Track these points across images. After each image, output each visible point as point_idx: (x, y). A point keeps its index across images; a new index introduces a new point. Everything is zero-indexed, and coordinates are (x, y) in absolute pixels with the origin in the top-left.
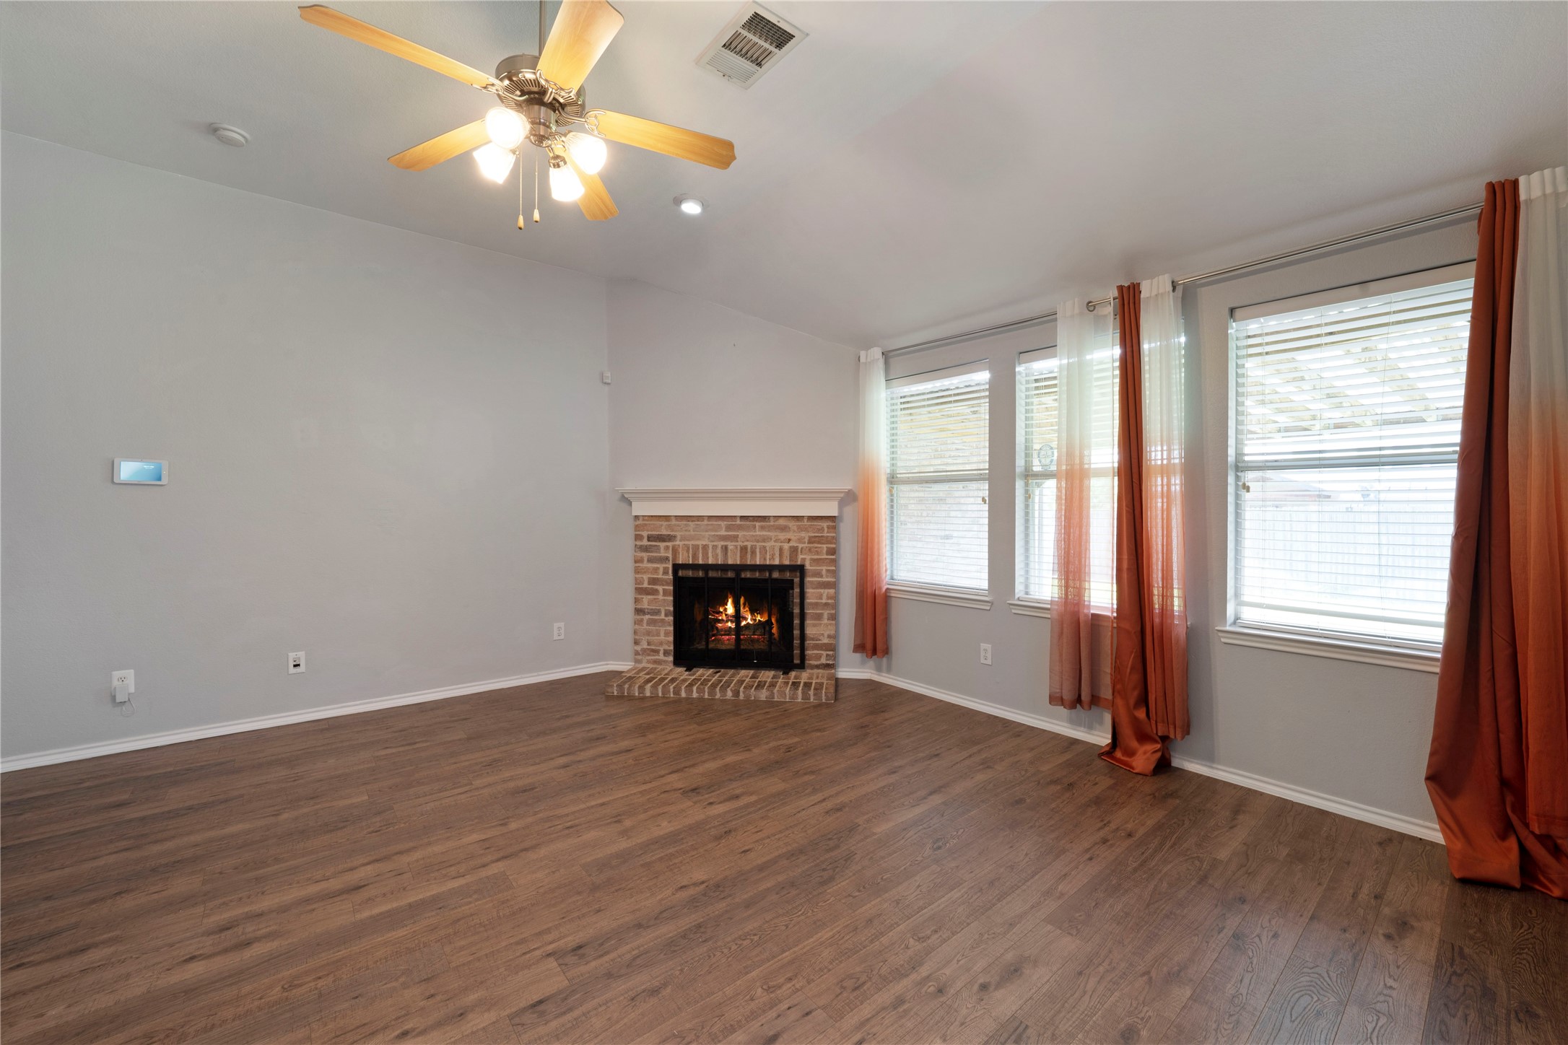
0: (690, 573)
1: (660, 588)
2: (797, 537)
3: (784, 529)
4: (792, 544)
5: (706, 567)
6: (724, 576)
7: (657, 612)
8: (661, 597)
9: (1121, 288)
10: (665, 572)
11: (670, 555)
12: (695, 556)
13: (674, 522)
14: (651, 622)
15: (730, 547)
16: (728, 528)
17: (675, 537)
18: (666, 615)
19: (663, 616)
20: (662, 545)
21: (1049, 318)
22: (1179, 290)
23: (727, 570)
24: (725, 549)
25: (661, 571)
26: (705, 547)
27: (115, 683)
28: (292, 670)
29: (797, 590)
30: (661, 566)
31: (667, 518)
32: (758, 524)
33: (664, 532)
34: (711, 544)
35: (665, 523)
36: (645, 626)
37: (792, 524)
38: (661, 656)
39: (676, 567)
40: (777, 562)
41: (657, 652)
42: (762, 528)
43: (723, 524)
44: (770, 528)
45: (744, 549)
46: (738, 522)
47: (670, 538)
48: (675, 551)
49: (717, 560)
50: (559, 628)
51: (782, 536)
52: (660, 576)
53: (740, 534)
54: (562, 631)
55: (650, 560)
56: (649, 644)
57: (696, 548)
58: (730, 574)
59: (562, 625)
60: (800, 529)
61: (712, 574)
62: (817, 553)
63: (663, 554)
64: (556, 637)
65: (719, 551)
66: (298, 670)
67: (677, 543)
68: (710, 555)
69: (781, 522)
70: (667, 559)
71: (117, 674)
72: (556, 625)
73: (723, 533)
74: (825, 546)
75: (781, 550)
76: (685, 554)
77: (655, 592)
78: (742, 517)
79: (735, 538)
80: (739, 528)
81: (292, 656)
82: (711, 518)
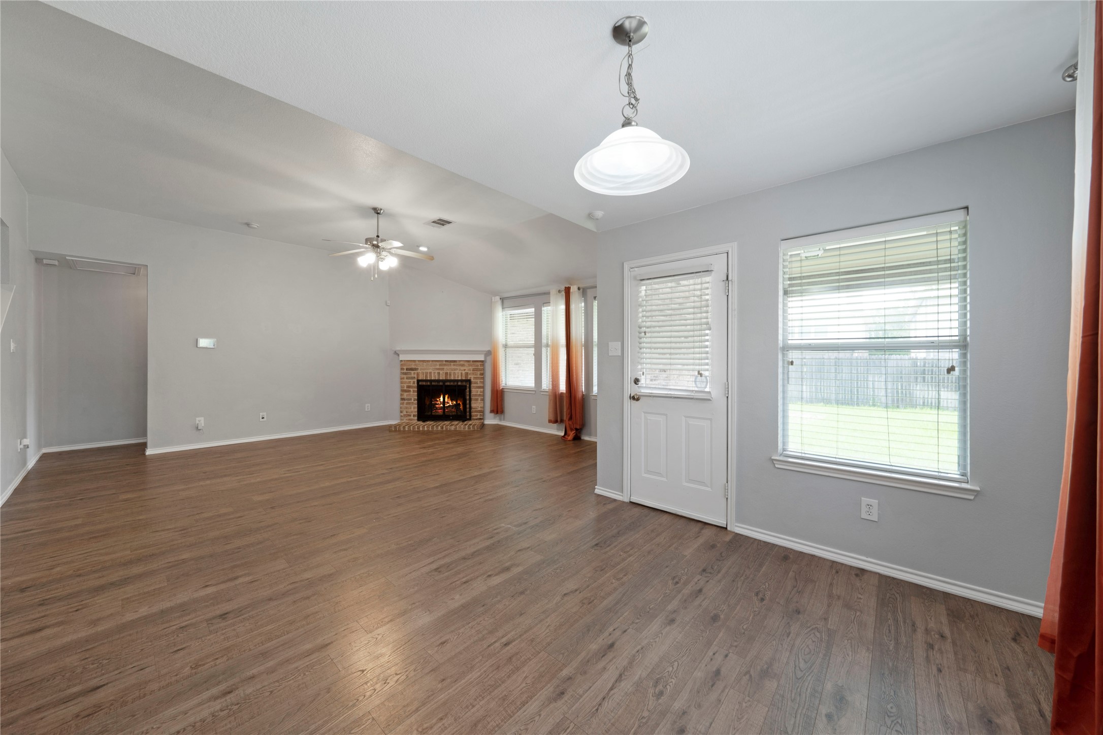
0: (424, 383)
1: (412, 390)
2: (468, 368)
3: (463, 365)
4: (466, 371)
5: (431, 381)
6: (438, 384)
7: (411, 399)
8: (412, 393)
9: (566, 287)
10: (414, 383)
11: (416, 376)
12: (426, 376)
13: (417, 363)
14: (407, 404)
15: (441, 373)
16: (440, 365)
17: (418, 369)
18: (414, 401)
19: (413, 401)
20: (412, 372)
21: (548, 293)
22: (581, 290)
23: (440, 382)
24: (439, 373)
25: (412, 382)
26: (430, 373)
27: (197, 422)
28: (261, 420)
29: (468, 389)
30: (412, 381)
31: (414, 361)
32: (452, 363)
33: (413, 367)
34: (433, 372)
35: (414, 363)
36: (405, 405)
37: (466, 364)
38: (412, 417)
39: (418, 381)
40: (460, 378)
41: (410, 415)
42: (454, 365)
43: (438, 363)
44: (457, 365)
45: (446, 373)
46: (444, 363)
47: (416, 369)
48: (418, 374)
49: (435, 378)
50: (368, 406)
51: (462, 368)
52: (411, 385)
53: (445, 367)
54: (369, 407)
55: (407, 378)
56: (407, 412)
57: (426, 373)
58: (441, 384)
59: (369, 405)
60: (469, 365)
61: (433, 383)
62: (476, 375)
63: (413, 376)
64: (366, 410)
65: (436, 374)
66: (263, 420)
67: (419, 371)
68: (433, 376)
69: (462, 363)
70: (415, 377)
71: (198, 419)
72: (367, 405)
73: (438, 367)
74: (479, 372)
75: (461, 373)
76: (422, 376)
77: (409, 391)
78: (445, 361)
79: (443, 369)
80: (445, 365)
81: (261, 414)
82: (432, 361)
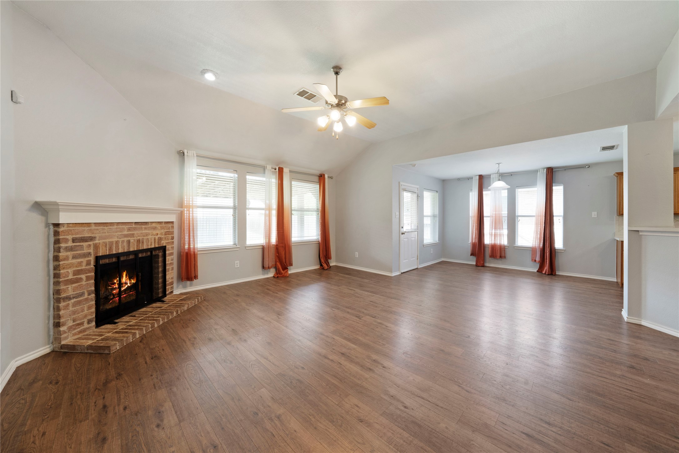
0: (107, 261)
1: (83, 276)
2: (160, 232)
3: (155, 228)
4: (159, 236)
5: (118, 256)
6: (128, 259)
7: (82, 294)
8: (84, 283)
10: (88, 263)
11: (91, 251)
12: (110, 249)
13: (93, 227)
14: (74, 305)
15: (132, 241)
16: (129, 230)
17: (95, 238)
18: (89, 294)
19: (86, 296)
20: (85, 244)
23: (129, 255)
24: (129, 242)
25: (84, 264)
26: (117, 242)
29: (161, 259)
30: (84, 260)
31: (89, 224)
32: (143, 226)
33: (87, 235)
34: (121, 240)
35: (86, 228)
36: (71, 309)
37: (158, 226)
38: (86, 325)
39: (97, 259)
40: (153, 246)
41: (82, 324)
42: (145, 228)
43: (126, 227)
44: (148, 229)
45: (138, 241)
46: (134, 226)
47: (92, 239)
48: (96, 247)
49: (124, 249)
51: (155, 232)
52: (84, 267)
53: (135, 232)
55: (74, 257)
56: (74, 321)
57: (111, 243)
58: (131, 257)
60: (162, 228)
61: (122, 259)
62: (168, 239)
63: (86, 251)
65: (125, 244)
67: (97, 241)
68: (120, 247)
69: (154, 225)
70: (89, 254)
73: (126, 232)
74: (170, 236)
75: (155, 239)
76: (104, 248)
77: (79, 280)
79: (133, 235)
80: (135, 229)
82: (118, 223)
